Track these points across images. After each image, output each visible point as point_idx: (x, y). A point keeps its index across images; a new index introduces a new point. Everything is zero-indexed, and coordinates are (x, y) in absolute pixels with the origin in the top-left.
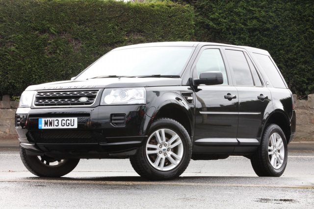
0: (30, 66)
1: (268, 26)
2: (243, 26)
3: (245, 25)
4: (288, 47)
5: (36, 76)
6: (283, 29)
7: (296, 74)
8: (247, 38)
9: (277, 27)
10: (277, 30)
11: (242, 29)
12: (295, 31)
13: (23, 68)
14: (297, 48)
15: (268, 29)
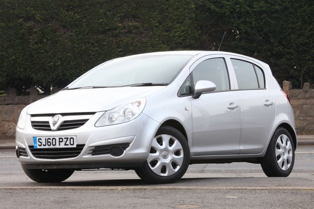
0: (13, 57)
1: (277, 7)
2: (248, 8)
3: (251, 7)
4: (300, 30)
5: (20, 68)
6: (294, 11)
7: (309, 60)
8: (253, 22)
9: (286, 8)
10: (286, 12)
11: (248, 12)
12: (307, 13)
13: (6, 60)
14: (309, 32)
15: (276, 11)
